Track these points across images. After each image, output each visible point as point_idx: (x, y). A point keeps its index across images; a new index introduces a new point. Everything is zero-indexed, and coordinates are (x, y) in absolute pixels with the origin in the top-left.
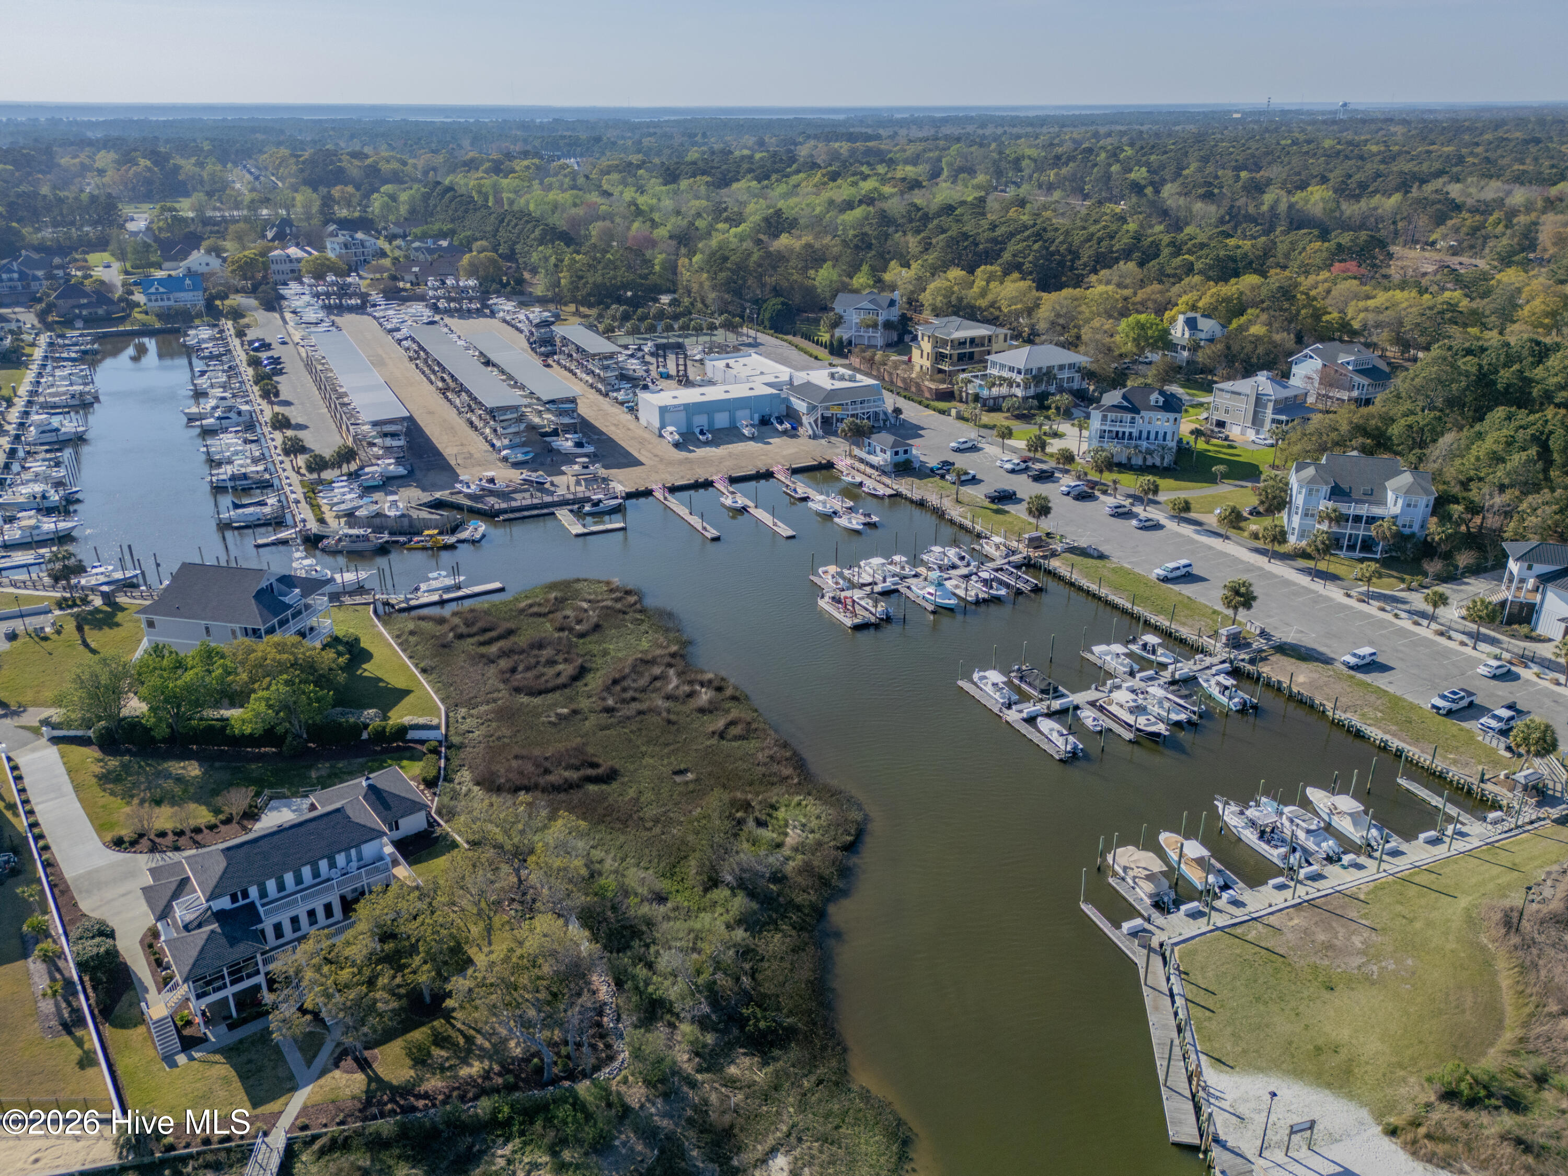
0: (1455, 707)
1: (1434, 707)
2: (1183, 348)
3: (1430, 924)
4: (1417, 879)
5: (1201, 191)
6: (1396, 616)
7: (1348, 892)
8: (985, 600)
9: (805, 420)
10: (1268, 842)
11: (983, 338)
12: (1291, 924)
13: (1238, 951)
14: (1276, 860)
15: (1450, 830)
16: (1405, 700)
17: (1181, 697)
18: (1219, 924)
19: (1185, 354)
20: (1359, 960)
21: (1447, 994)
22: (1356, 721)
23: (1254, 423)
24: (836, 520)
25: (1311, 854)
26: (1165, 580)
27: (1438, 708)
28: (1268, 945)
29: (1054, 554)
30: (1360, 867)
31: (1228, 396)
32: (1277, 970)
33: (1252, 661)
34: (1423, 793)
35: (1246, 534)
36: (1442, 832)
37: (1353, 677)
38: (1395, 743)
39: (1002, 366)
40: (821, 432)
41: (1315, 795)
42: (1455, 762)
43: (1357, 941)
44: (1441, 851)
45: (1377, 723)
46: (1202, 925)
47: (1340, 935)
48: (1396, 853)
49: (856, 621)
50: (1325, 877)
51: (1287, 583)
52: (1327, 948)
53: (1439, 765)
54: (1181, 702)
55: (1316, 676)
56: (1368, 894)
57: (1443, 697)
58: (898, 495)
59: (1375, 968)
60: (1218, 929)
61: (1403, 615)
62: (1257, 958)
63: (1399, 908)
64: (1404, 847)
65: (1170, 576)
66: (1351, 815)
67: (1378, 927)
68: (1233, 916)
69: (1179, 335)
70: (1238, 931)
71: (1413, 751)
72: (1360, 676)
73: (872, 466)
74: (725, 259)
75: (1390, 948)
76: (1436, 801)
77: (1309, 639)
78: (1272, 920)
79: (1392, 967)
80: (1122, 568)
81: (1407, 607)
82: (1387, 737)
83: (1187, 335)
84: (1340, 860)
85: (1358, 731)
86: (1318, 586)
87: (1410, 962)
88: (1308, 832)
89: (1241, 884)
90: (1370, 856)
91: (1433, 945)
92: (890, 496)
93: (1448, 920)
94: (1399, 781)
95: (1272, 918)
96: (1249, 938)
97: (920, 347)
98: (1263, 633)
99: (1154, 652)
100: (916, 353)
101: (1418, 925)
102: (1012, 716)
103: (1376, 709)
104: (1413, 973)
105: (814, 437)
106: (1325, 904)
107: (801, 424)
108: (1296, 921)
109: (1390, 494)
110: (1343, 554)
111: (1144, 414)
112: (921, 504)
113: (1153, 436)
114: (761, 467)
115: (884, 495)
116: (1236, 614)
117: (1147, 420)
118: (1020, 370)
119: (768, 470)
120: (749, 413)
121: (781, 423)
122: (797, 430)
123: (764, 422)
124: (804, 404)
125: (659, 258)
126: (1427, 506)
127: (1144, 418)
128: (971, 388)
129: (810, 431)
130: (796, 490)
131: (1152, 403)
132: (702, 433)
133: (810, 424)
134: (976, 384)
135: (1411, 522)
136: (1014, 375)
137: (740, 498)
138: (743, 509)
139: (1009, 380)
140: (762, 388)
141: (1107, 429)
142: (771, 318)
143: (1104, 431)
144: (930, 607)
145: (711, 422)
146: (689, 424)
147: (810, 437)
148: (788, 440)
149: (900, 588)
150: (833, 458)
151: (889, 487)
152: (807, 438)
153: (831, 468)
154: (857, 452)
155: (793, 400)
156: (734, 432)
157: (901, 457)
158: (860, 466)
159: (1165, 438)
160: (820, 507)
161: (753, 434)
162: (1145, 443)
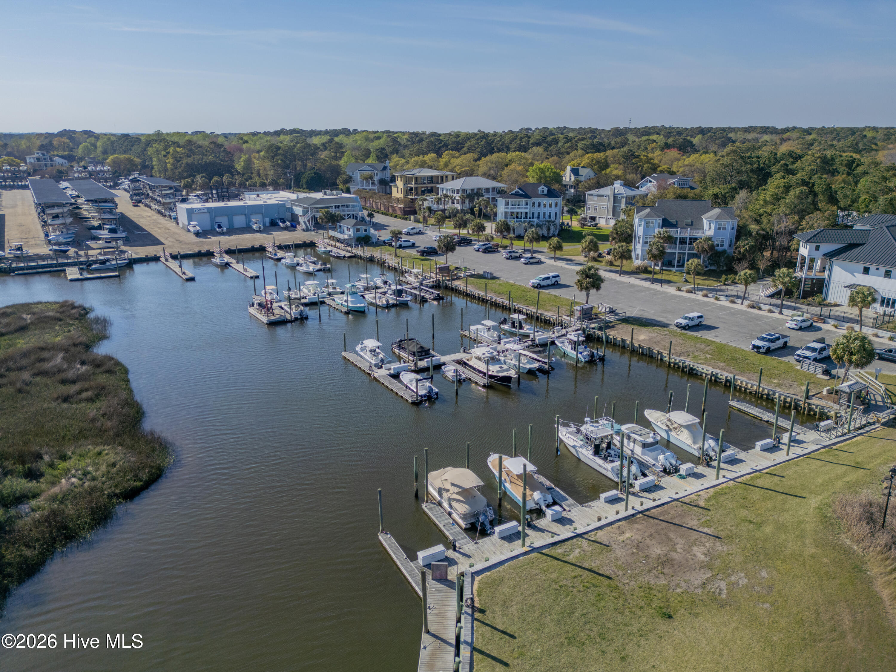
0: (773, 346)
1: (754, 347)
2: (571, 187)
3: (780, 527)
4: (760, 483)
6: (717, 299)
7: (686, 500)
8: (394, 305)
9: (301, 220)
10: (605, 459)
11: (437, 177)
12: (621, 538)
13: (554, 576)
14: (610, 475)
15: (785, 438)
16: (731, 346)
17: (535, 352)
18: (536, 545)
19: (572, 191)
20: (703, 576)
21: (817, 613)
22: (689, 362)
23: (614, 215)
24: (298, 268)
25: (648, 467)
26: (538, 286)
27: (758, 348)
28: (592, 565)
29: (458, 278)
30: (698, 476)
31: (595, 198)
32: (600, 596)
33: (600, 329)
34: (755, 411)
35: (603, 264)
36: (778, 439)
37: (685, 334)
38: (724, 375)
39: (446, 190)
40: (312, 228)
41: (651, 415)
42: (779, 385)
43: (699, 553)
44: (780, 456)
45: (707, 362)
46: (517, 548)
47: (679, 547)
48: (733, 461)
49: (272, 318)
50: (662, 488)
51: (633, 286)
52: (663, 564)
53: (766, 388)
54: (535, 356)
55: (654, 335)
56: (708, 500)
57: (762, 339)
58: (356, 256)
59: (723, 585)
60: (534, 550)
61: (722, 298)
62: (577, 582)
63: (744, 513)
64: (742, 455)
65: (543, 283)
66: (688, 427)
67: (722, 534)
68: (554, 534)
69: (568, 179)
70: (559, 551)
71: (742, 380)
72: (690, 333)
73: (338, 240)
74: (278, 148)
75: (739, 559)
76: (767, 416)
77: (649, 313)
78: (601, 535)
79: (743, 582)
80: (507, 283)
81: (725, 293)
82: (716, 371)
83: (573, 179)
84: (677, 470)
85: (692, 369)
86: (657, 287)
87: (764, 574)
88: (645, 446)
89: (571, 501)
90: (708, 465)
91: (788, 552)
92: (350, 257)
93: (802, 522)
94: (731, 403)
95: (600, 533)
96: (571, 558)
97: (396, 186)
98: (612, 311)
99: (521, 327)
100: (394, 190)
101: (768, 529)
102: (381, 373)
103: (706, 353)
104: (771, 587)
105: (308, 230)
106: (661, 514)
107: (299, 223)
108: (628, 535)
109: (705, 221)
110: (674, 269)
111: (534, 200)
112: (371, 260)
113: (541, 216)
114: (257, 244)
115: (344, 257)
116: (588, 295)
117: (536, 205)
118: (458, 191)
119: (261, 246)
120: (260, 216)
121: (284, 222)
122: (295, 227)
123: (274, 224)
124: (301, 209)
125: (244, 157)
126: (733, 229)
127: (534, 203)
128: (426, 204)
129: (304, 227)
130: (276, 255)
131: (540, 192)
132: (220, 226)
133: (304, 222)
134: (429, 201)
135: (722, 241)
136: (455, 195)
137: (227, 258)
138: (227, 265)
139: (451, 197)
140: (273, 201)
141: (509, 210)
142: (307, 182)
143: (506, 213)
144: (345, 309)
145: (231, 223)
146: (213, 223)
147: (303, 230)
148: (286, 232)
149: (326, 300)
150: (316, 240)
151: (349, 252)
152: (301, 231)
153: (312, 245)
154: (332, 233)
155: (294, 208)
156: (248, 229)
157: (362, 233)
158: (333, 243)
159: (550, 217)
160: (288, 261)
161: (260, 228)
162: (536, 220)
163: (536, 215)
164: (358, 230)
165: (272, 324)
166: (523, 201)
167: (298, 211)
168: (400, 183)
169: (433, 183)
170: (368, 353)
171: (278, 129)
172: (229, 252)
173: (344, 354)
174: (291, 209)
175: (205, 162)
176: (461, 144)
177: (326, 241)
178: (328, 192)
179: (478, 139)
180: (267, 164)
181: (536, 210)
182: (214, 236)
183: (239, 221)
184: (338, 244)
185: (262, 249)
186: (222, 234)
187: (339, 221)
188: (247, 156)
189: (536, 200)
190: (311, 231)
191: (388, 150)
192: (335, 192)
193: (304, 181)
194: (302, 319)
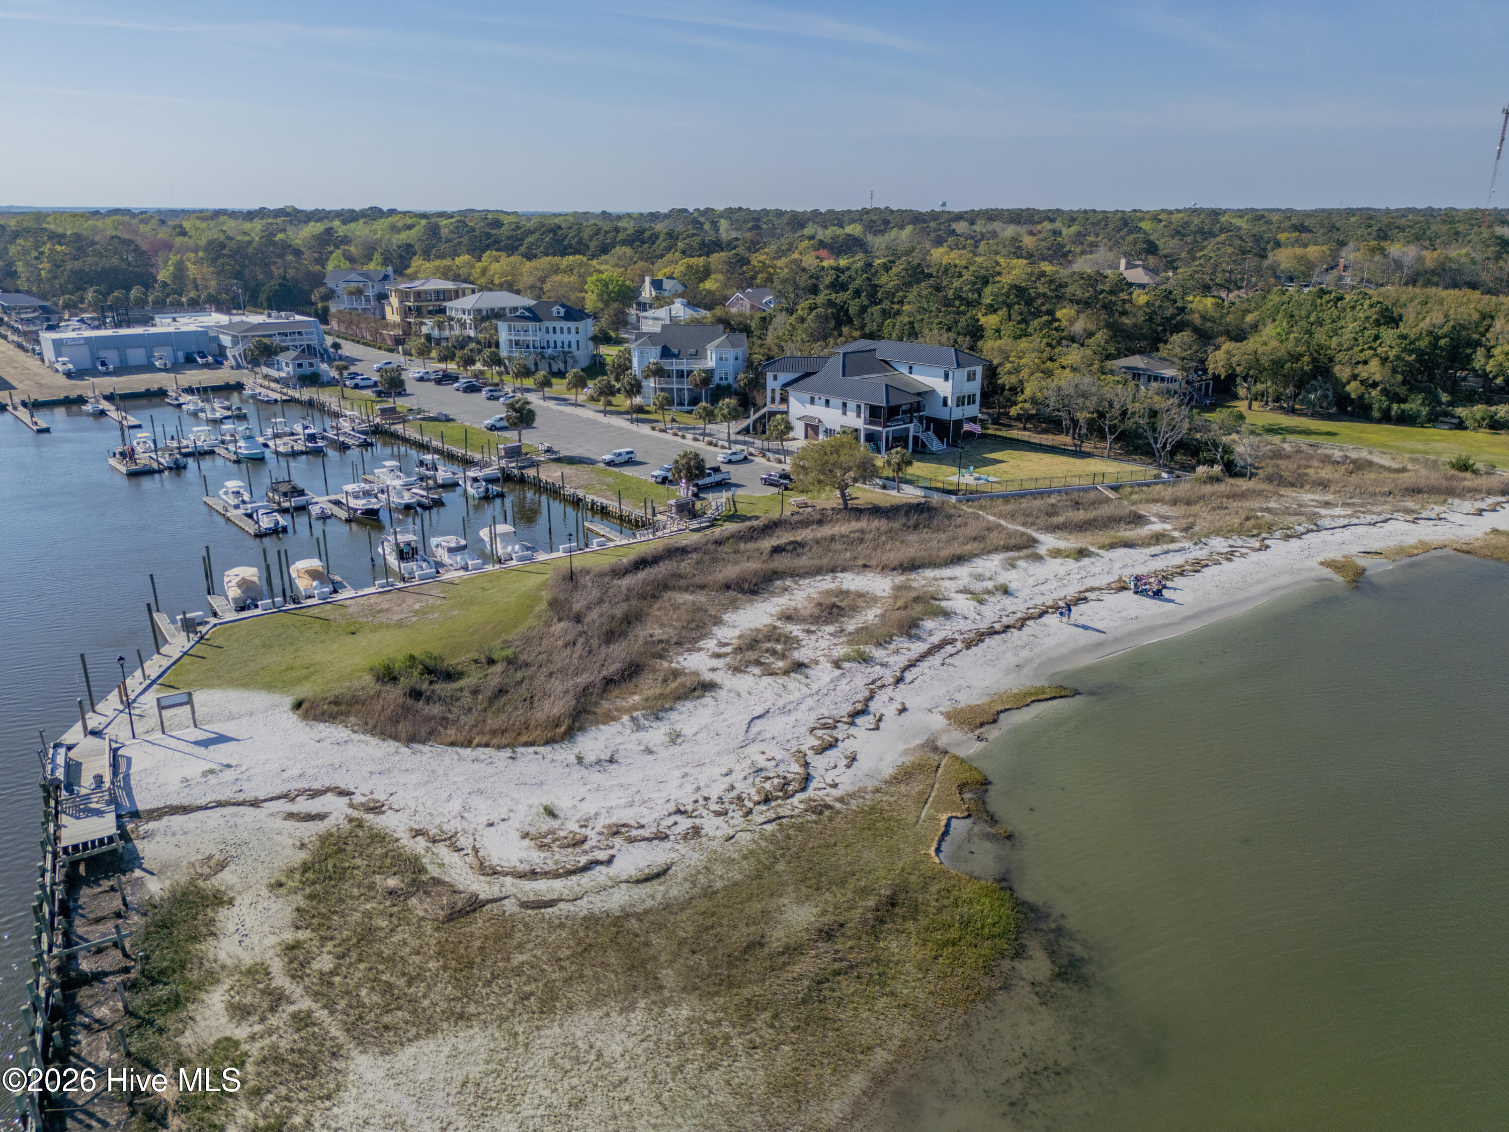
3: (502, 590)
5: (750, 225)
6: (684, 437)
7: (446, 580)
8: (302, 453)
9: (229, 353)
11: (450, 291)
16: (637, 478)
17: (427, 490)
20: (405, 616)
22: (580, 493)
25: (444, 566)
28: (322, 615)
29: (404, 421)
31: (650, 322)
33: (522, 468)
37: (606, 470)
38: (604, 502)
39: (457, 310)
40: (244, 364)
43: (418, 606)
45: (598, 492)
49: (134, 467)
52: (381, 612)
53: (626, 509)
54: (425, 494)
55: (572, 472)
58: (292, 401)
59: (416, 618)
60: (280, 611)
61: (670, 431)
65: (498, 425)
70: (303, 611)
71: (612, 505)
72: (612, 469)
73: (276, 381)
74: (223, 246)
77: (591, 452)
80: (460, 425)
82: (598, 499)
88: (449, 550)
92: (285, 401)
97: (390, 304)
98: (549, 450)
100: (388, 309)
101: (490, 592)
102: (236, 513)
103: (605, 484)
105: (238, 367)
107: (226, 358)
109: (709, 351)
111: (547, 324)
112: (311, 404)
113: (559, 344)
114: (155, 387)
115: (276, 401)
116: (520, 435)
117: (551, 330)
118: (469, 311)
119: (160, 389)
120: (169, 349)
121: (204, 356)
122: (222, 364)
123: (190, 361)
124: (229, 338)
125: (173, 259)
126: (736, 359)
127: (547, 328)
128: (425, 330)
129: (234, 363)
130: (177, 399)
131: (555, 314)
132: (103, 364)
133: (234, 357)
134: (428, 326)
135: (726, 374)
136: (465, 317)
137: (104, 405)
138: (103, 413)
139: (459, 321)
140: (192, 328)
141: (513, 338)
142: (268, 299)
143: (511, 341)
144: (234, 457)
145: (123, 359)
146: (95, 358)
147: (232, 367)
148: (206, 371)
149: (216, 449)
150: (244, 380)
151: (285, 394)
152: (229, 370)
153: (239, 387)
154: (265, 370)
155: (221, 336)
156: (149, 368)
157: (306, 370)
158: (266, 383)
159: (570, 346)
160: (191, 407)
161: (165, 365)
162: (550, 351)
163: (552, 344)
164: (300, 365)
165: (133, 475)
166: (531, 325)
167: (226, 340)
168: (394, 300)
169: (438, 300)
170: (231, 496)
171: (255, 206)
172: (110, 398)
173: (205, 499)
174: (216, 339)
175: (103, 267)
176: (520, 240)
177: (260, 381)
178: (274, 314)
179: (543, 234)
180: (208, 270)
181: (552, 337)
182: (95, 377)
183: (136, 356)
184: (273, 385)
185: (161, 393)
186: (108, 374)
187: (276, 353)
188: (179, 257)
189: (551, 324)
190: (244, 368)
191: (418, 247)
192: (283, 314)
193: (263, 297)
194: (178, 468)
